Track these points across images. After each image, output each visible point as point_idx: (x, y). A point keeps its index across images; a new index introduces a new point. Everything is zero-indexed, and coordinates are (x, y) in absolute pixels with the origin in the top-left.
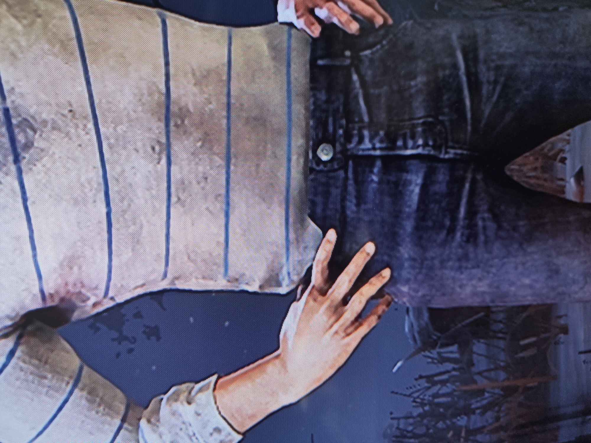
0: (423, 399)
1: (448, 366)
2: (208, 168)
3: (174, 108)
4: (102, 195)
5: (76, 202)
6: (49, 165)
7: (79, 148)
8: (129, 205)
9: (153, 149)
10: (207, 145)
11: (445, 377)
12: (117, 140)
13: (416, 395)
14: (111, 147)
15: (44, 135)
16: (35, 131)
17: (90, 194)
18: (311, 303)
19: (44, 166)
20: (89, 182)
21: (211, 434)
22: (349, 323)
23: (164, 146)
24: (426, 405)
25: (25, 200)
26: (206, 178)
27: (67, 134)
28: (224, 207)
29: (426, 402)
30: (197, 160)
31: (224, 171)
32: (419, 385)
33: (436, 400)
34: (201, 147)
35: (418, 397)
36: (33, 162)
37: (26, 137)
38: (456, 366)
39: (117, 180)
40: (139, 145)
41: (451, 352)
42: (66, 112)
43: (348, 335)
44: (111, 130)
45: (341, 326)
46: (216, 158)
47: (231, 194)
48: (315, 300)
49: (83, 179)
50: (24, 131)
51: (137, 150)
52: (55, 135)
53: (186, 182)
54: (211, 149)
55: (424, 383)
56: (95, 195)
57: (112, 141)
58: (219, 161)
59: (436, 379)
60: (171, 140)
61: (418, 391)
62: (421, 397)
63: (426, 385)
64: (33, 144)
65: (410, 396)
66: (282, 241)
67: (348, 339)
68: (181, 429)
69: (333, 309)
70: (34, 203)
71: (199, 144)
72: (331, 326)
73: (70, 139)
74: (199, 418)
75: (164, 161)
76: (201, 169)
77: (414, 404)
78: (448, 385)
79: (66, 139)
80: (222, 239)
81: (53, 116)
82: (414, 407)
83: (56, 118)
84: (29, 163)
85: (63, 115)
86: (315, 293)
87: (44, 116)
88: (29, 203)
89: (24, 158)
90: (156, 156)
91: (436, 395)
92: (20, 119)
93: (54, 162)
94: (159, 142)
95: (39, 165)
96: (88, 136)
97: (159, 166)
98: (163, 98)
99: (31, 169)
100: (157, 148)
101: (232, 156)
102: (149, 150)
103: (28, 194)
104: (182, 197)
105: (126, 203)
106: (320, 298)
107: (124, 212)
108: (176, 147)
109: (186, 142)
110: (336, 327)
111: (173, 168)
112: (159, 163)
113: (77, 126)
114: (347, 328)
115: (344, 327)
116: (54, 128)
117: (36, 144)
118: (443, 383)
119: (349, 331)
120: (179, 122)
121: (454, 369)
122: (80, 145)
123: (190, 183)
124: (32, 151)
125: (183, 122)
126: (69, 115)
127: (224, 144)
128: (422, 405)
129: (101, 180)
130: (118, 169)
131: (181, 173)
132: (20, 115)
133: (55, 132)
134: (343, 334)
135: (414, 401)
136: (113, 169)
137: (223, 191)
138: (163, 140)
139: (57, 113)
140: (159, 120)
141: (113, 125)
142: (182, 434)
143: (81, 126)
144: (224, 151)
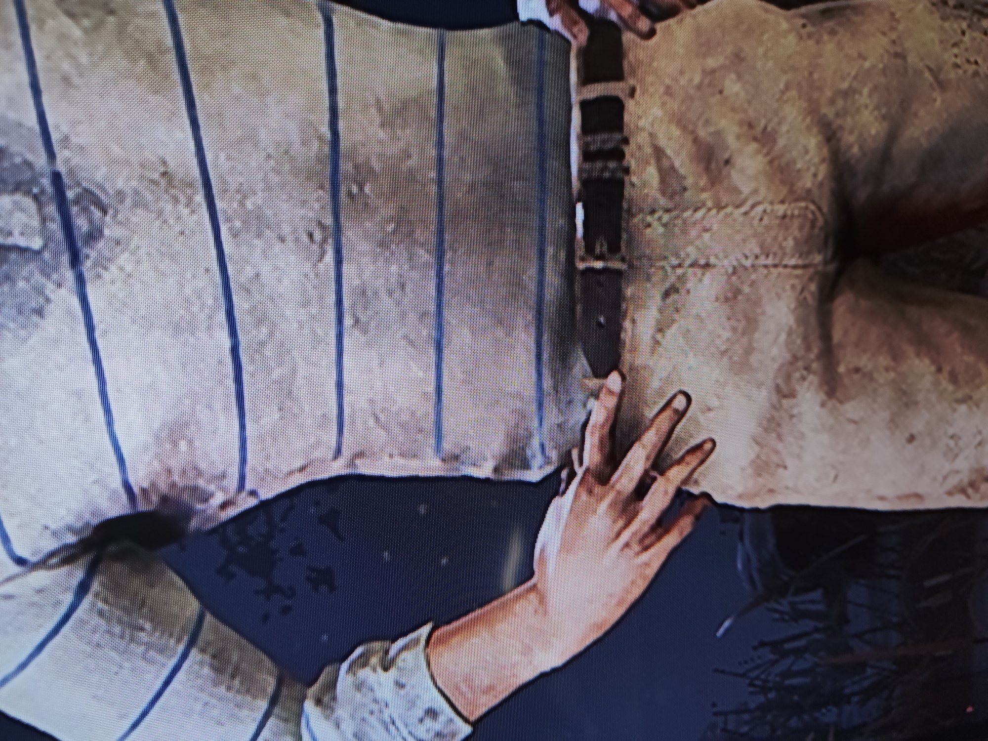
0: (766, 681)
1: (807, 625)
2: (406, 267)
3: (346, 166)
4: (222, 317)
6: (129, 268)
7: (181, 238)
8: (271, 334)
9: (311, 236)
10: (404, 229)
11: (802, 643)
12: (245, 221)
13: (753, 674)
14: (235, 235)
15: (119, 217)
16: (103, 210)
17: (202, 316)
18: (584, 497)
19: (121, 269)
20: (199, 295)
21: (421, 721)
22: (647, 528)
23: (331, 231)
24: (770, 689)
26: (403, 286)
27: (160, 213)
28: (434, 334)
29: (770, 685)
30: (387, 253)
31: (433, 273)
32: (759, 657)
33: (788, 682)
34: (394, 232)
35: (758, 677)
36: (103, 263)
37: (90, 221)
38: (820, 625)
39: (248, 291)
40: (286, 229)
41: (813, 602)
42: (157, 175)
43: (646, 549)
44: (235, 205)
45: (634, 534)
46: (421, 251)
47: (446, 312)
48: (590, 492)
49: (188, 291)
50: (86, 211)
51: (282, 239)
52: (138, 216)
53: (369, 293)
54: (411, 233)
55: (767, 654)
56: (210, 317)
58: (425, 256)
59: (787, 646)
60: (342, 220)
61: (758, 667)
62: (763, 677)
63: (772, 657)
64: (101, 231)
65: (743, 676)
66: (530, 392)
67: (645, 556)
68: (372, 713)
69: (620, 507)
71: (391, 227)
72: (618, 534)
73: (165, 221)
74: (402, 692)
75: (329, 258)
76: (394, 268)
77: (751, 689)
78: (807, 656)
79: (158, 223)
80: (431, 388)
81: (134, 184)
82: (751, 693)
83: (139, 188)
84: (96, 264)
85: (153, 181)
86: (591, 479)
87: (119, 184)
88: (97, 334)
89: (87, 256)
90: (316, 248)
91: (787, 674)
92: (78, 190)
93: (138, 262)
94: (320, 224)
95: (113, 268)
96: (196, 217)
97: (321, 266)
98: (327, 149)
99: (99, 276)
100: (318, 236)
101: (446, 246)
102: (305, 239)
103: (96, 318)
104: (363, 319)
105: (264, 330)
106: (598, 489)
107: (262, 344)
108: (350, 234)
109: (368, 224)
110: (625, 536)
111: (345, 268)
112: (321, 259)
113: (176, 200)
114: (644, 537)
115: (639, 537)
116: (137, 204)
117: (107, 232)
118: (799, 653)
119: (648, 541)
120: (355, 189)
121: (816, 630)
122: (182, 233)
124: (101, 244)
125: (361, 189)
126: (161, 181)
127: (433, 228)
128: (765, 690)
129: (220, 293)
131: (360, 276)
132: (78, 184)
133: (137, 211)
134: (638, 548)
135: (751, 685)
137: (432, 308)
138: (329, 221)
139: (141, 178)
140: (321, 187)
141: (239, 197)
142: (373, 719)
143: (183, 199)
144: (433, 240)
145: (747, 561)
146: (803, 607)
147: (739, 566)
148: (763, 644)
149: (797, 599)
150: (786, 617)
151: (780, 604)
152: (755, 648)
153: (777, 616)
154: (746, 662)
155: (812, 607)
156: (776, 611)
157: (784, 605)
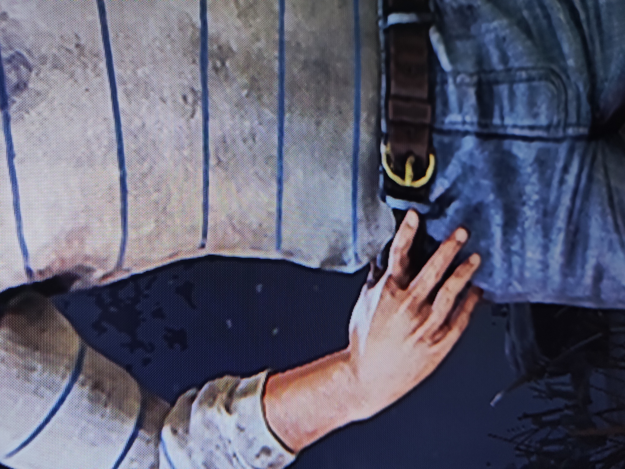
0: (529, 446)
1: (560, 402)
2: (256, 122)
3: (212, 47)
4: (114, 154)
5: (79, 163)
6: (46, 114)
8: (151, 168)
9: (185, 98)
10: (254, 94)
11: (556, 417)
12: (136, 85)
13: (519, 440)
14: (128, 94)
15: (42, 75)
16: (30, 69)
17: (99, 153)
18: (388, 297)
19: (39, 114)
20: (98, 138)
21: (258, 456)
22: (436, 327)
23: (199, 95)
24: (532, 454)
25: (11, 155)
26: (253, 137)
27: (72, 75)
28: (276, 172)
29: (532, 450)
30: (242, 112)
31: (276, 128)
32: (523, 427)
33: (545, 448)
34: (248, 96)
35: (522, 443)
36: (25, 109)
37: (19, 76)
38: (570, 403)
39: (136, 136)
40: (166, 93)
41: (563, 384)
42: (72, 47)
43: (436, 342)
44: (129, 72)
45: (427, 331)
46: (267, 111)
47: (285, 158)
48: (393, 294)
49: (90, 133)
50: (17, 68)
51: (164, 101)
52: (56, 76)
53: (229, 141)
54: (259, 98)
55: (529, 424)
56: (105, 155)
57: (130, 86)
58: (270, 115)
59: (545, 418)
60: (209, 87)
61: (522, 434)
62: (526, 442)
63: (534, 427)
64: (26, 85)
65: (511, 441)
67: (436, 348)
68: (218, 447)
69: (416, 308)
70: (22, 161)
71: (245, 92)
72: (414, 331)
73: (76, 81)
74: (242, 434)
75: (199, 115)
76: (247, 124)
77: (518, 452)
78: (560, 427)
79: (71, 81)
80: (274, 209)
81: (55, 51)
82: (518, 456)
83: (58, 54)
84: (20, 109)
85: (68, 50)
86: (393, 285)
87: (43, 50)
88: (15, 161)
89: (14, 102)
90: (189, 108)
91: (545, 442)
92: (11, 52)
93: (53, 110)
94: (193, 90)
95: (33, 113)
96: (99, 79)
98: (198, 34)
99: (22, 118)
100: (190, 99)
102: (181, 100)
103: (16, 149)
105: (146, 165)
106: (399, 292)
107: (145, 175)
108: (215, 97)
109: (228, 90)
110: (420, 332)
113: (85, 66)
114: (435, 334)
115: (430, 333)
116: (55, 67)
117: (31, 85)
118: (554, 424)
119: (437, 337)
120: (219, 64)
121: (567, 407)
122: (87, 90)
123: (234, 141)
124: (25, 94)
125: (223, 64)
126: (76, 51)
128: (528, 454)
129: (114, 136)
130: (137, 122)
132: (11, 48)
133: (56, 71)
134: (429, 341)
135: (518, 449)
136: (130, 122)
137: (275, 153)
138: (199, 87)
139: (60, 47)
140: (194, 62)
141: (132, 66)
142: (218, 453)
143: (90, 66)
144: (276, 102)
145: (513, 348)
146: (557, 387)
147: (507, 351)
148: (526, 416)
149: (552, 381)
150: (544, 395)
151: (538, 384)
152: (520, 419)
153: (536, 393)
154: (513, 430)
155: (564, 388)
156: (536, 389)
157: (541, 385)
